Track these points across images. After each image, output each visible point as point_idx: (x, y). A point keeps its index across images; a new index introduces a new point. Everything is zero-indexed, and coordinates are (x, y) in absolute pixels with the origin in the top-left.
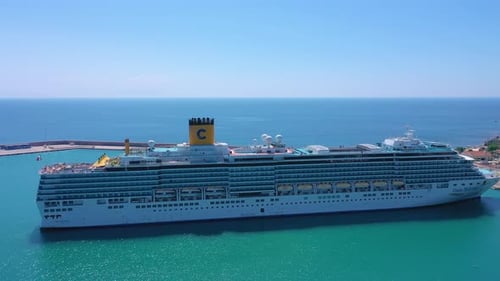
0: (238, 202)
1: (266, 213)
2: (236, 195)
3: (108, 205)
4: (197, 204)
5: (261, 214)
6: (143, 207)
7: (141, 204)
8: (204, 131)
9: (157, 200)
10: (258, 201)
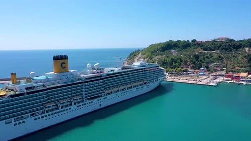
0: (90, 103)
1: (102, 107)
2: (89, 99)
3: (13, 123)
4: (70, 109)
5: (100, 108)
6: (39, 118)
7: (36, 117)
8: (64, 63)
9: (47, 112)
10: (98, 100)
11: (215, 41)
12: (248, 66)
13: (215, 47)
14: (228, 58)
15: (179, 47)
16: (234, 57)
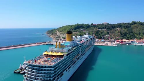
11: (102, 24)
12: (121, 37)
13: (104, 28)
14: (111, 33)
15: (84, 27)
16: (114, 32)
